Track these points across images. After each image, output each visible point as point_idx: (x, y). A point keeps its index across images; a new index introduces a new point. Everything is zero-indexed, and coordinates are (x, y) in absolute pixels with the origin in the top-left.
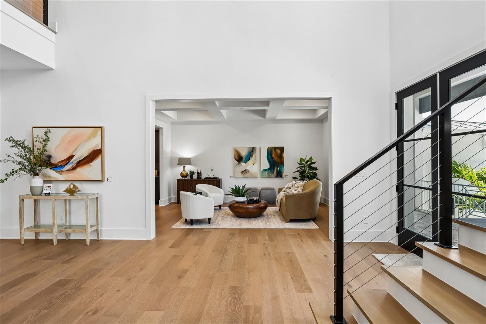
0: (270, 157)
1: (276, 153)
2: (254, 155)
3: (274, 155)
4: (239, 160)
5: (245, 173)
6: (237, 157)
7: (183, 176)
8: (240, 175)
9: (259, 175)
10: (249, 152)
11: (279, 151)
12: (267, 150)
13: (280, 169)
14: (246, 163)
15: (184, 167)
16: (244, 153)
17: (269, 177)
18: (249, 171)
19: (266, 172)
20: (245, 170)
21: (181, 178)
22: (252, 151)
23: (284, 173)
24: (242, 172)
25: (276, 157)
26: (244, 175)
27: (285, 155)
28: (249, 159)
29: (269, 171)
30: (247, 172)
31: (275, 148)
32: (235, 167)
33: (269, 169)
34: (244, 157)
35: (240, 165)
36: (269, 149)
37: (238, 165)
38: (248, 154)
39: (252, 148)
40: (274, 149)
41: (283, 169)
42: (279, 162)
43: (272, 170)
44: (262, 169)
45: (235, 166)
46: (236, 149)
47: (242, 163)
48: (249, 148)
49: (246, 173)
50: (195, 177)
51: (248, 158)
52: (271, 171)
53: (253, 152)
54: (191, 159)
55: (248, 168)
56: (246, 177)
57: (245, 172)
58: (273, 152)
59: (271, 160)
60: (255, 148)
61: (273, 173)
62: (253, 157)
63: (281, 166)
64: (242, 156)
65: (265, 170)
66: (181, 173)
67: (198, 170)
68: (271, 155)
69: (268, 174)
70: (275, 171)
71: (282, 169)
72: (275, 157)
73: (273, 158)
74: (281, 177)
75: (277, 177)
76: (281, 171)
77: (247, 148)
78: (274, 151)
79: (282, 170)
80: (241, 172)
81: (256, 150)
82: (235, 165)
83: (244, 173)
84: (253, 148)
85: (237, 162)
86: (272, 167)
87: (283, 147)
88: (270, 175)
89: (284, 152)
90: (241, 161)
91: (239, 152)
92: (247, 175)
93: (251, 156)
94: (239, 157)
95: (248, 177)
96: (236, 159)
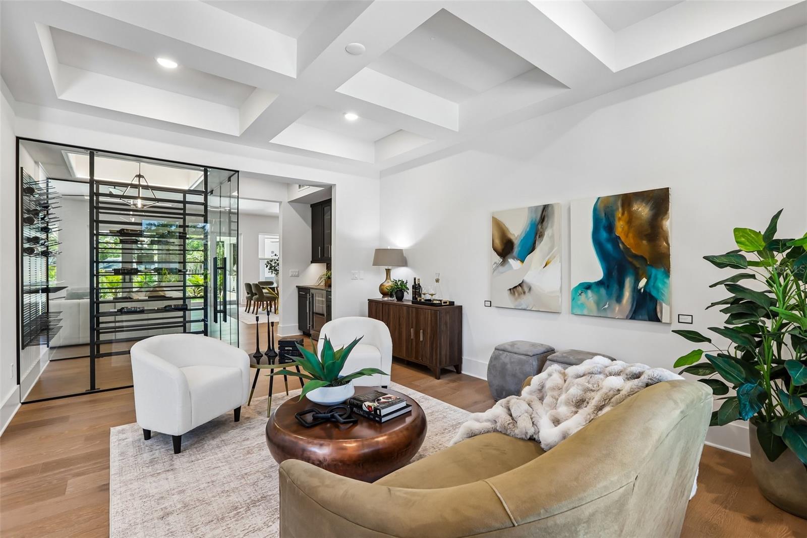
0: (604, 235)
1: (631, 219)
2: (548, 233)
3: (620, 227)
4: (503, 250)
5: (519, 295)
6: (498, 243)
7: (384, 294)
8: (507, 299)
9: (565, 302)
10: (532, 221)
11: (643, 211)
12: (595, 210)
13: (647, 283)
14: (522, 261)
15: (388, 271)
16: (517, 230)
17: (602, 312)
18: (533, 287)
19: (589, 292)
20: (520, 285)
21: (379, 296)
22: (542, 219)
23: (669, 304)
24: (513, 290)
25: (631, 235)
26: (516, 299)
27: (672, 224)
28: (533, 249)
29: (603, 291)
30: (526, 290)
31: (627, 200)
32: (494, 272)
33: (600, 283)
34: (517, 242)
35: (507, 266)
36: (601, 206)
37: (501, 269)
38: (528, 229)
39: (542, 208)
40: (623, 206)
41: (664, 283)
42: (647, 256)
43: (615, 287)
44: (575, 284)
45: (494, 270)
46: (496, 217)
47: (511, 261)
48: (530, 208)
49: (524, 293)
50: (408, 296)
51: (530, 243)
52: (609, 295)
53: (544, 223)
54: (404, 251)
55: (528, 279)
56: (524, 307)
57: (519, 289)
58: (619, 214)
59: (609, 247)
60: (550, 208)
61: (619, 299)
62: (546, 238)
63: (654, 271)
64: (512, 238)
65: (587, 287)
66: (382, 285)
67: (415, 279)
68: (610, 228)
69: (598, 304)
70: (627, 294)
71: (660, 285)
72: (627, 236)
73: (615, 241)
74: (654, 317)
75: (634, 315)
76: (654, 293)
77: (527, 210)
78: (620, 210)
79: (658, 290)
80: (510, 289)
81: (553, 213)
82: (494, 266)
83: (516, 294)
84: (545, 208)
85: (498, 259)
86: (615, 273)
87: (667, 189)
88: (606, 306)
89: (667, 209)
90: (509, 256)
91: (503, 226)
92: (526, 300)
93: (537, 237)
94: (505, 242)
95: (527, 307)
96: (495, 250)
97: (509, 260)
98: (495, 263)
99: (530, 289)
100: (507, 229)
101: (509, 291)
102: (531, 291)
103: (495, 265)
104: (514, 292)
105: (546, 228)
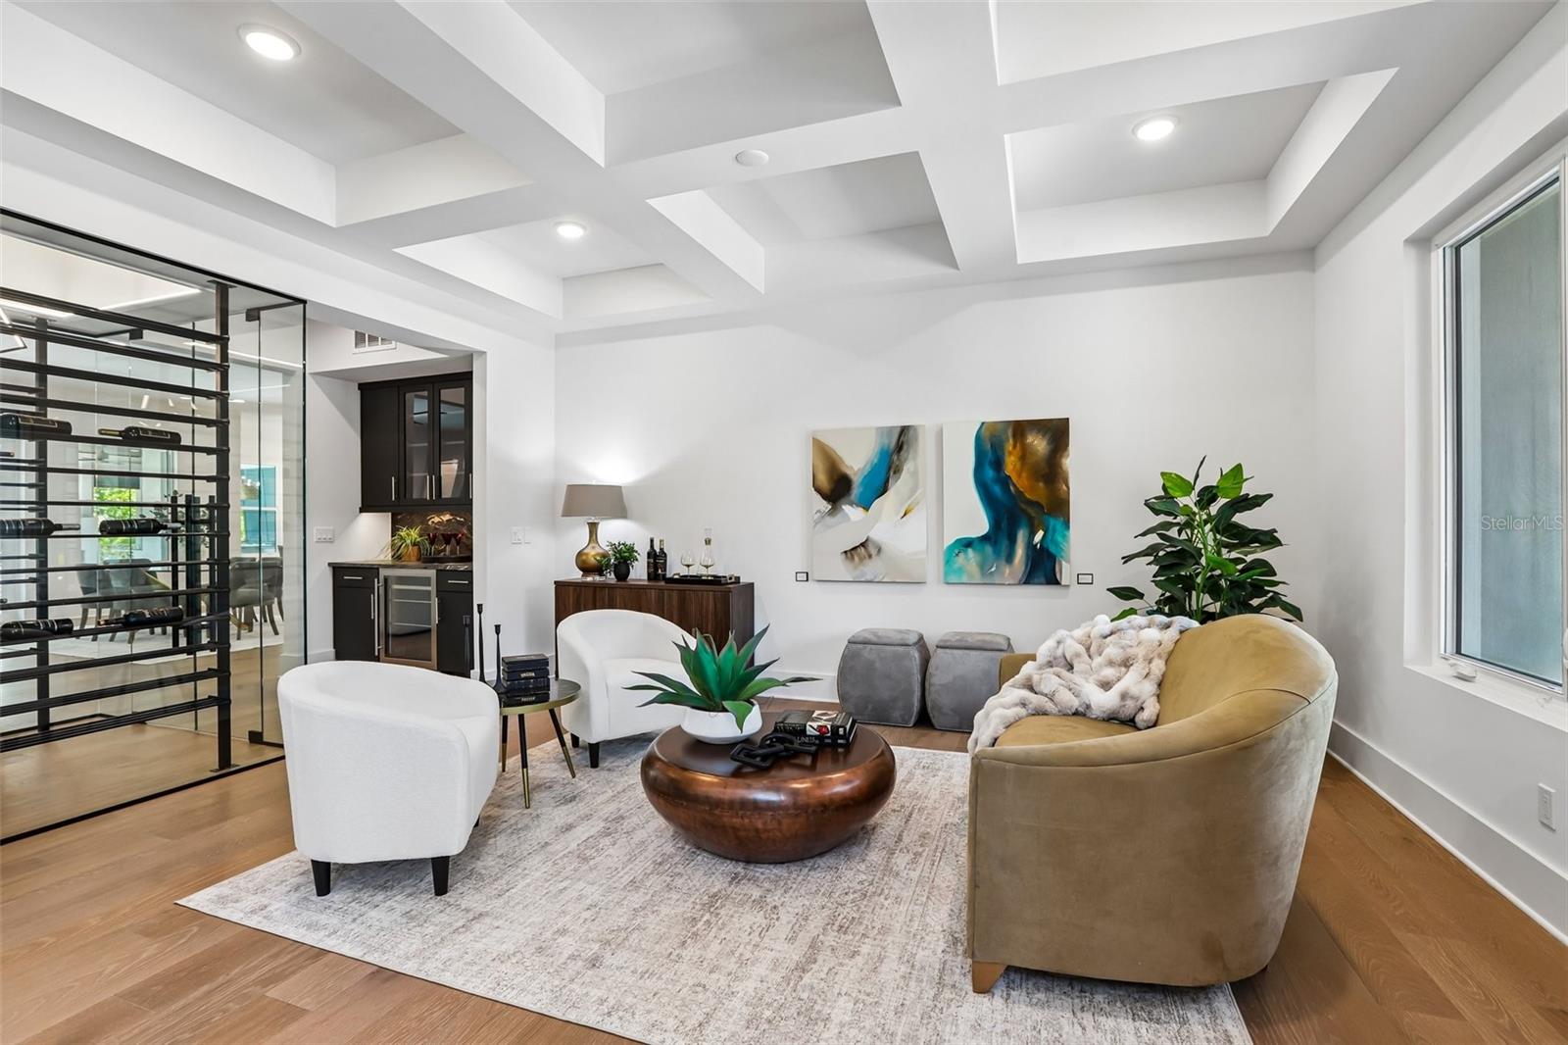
0: (990, 473)
1: (1025, 454)
2: (908, 467)
3: (1011, 464)
4: (833, 491)
5: (861, 560)
6: (823, 480)
7: (586, 569)
8: (841, 569)
9: (933, 568)
10: (882, 449)
11: (1039, 444)
12: (978, 438)
13: (1044, 536)
14: (867, 508)
15: (593, 527)
16: (857, 461)
17: (987, 578)
18: (883, 547)
19: (970, 550)
20: (863, 545)
21: (576, 575)
22: (899, 447)
23: (1068, 562)
24: (850, 553)
25: (1024, 475)
26: (855, 568)
27: (1071, 463)
28: (884, 490)
29: (989, 549)
30: (873, 551)
31: (1020, 428)
32: (815, 526)
33: (985, 538)
34: (857, 480)
35: (840, 516)
36: (985, 434)
37: (829, 520)
38: (876, 461)
39: (898, 430)
40: (1014, 436)
41: (1065, 537)
42: (1043, 502)
43: (1004, 543)
44: (949, 541)
45: (816, 523)
46: (819, 438)
47: (846, 508)
48: (881, 431)
49: (870, 556)
50: (639, 572)
51: (879, 482)
52: (997, 553)
53: (902, 453)
54: (624, 491)
55: (877, 534)
56: (868, 578)
57: (860, 551)
58: (1009, 446)
59: (997, 490)
60: (911, 432)
61: (1010, 559)
62: (904, 475)
63: (1052, 522)
64: (849, 472)
65: (968, 543)
66: (580, 554)
67: (652, 541)
68: (998, 464)
69: (983, 567)
70: (1020, 552)
71: (1059, 539)
72: (1019, 476)
73: (1005, 481)
74: (1053, 580)
75: (1029, 579)
76: (1052, 549)
77: (874, 431)
78: (1011, 441)
79: (1057, 544)
80: (845, 552)
81: (916, 439)
82: (816, 517)
83: (856, 559)
84: (904, 430)
85: (825, 506)
86: (1004, 525)
87: (1067, 420)
88: (993, 569)
89: (1067, 445)
90: (843, 500)
91: (834, 456)
92: (872, 568)
93: (892, 473)
94: (836, 478)
95: (875, 577)
96: (818, 490)
97: (843, 507)
98: (819, 511)
99: (879, 550)
100: (840, 458)
101: (844, 556)
102: (881, 554)
103: (818, 514)
104: (852, 556)
105: (906, 460)
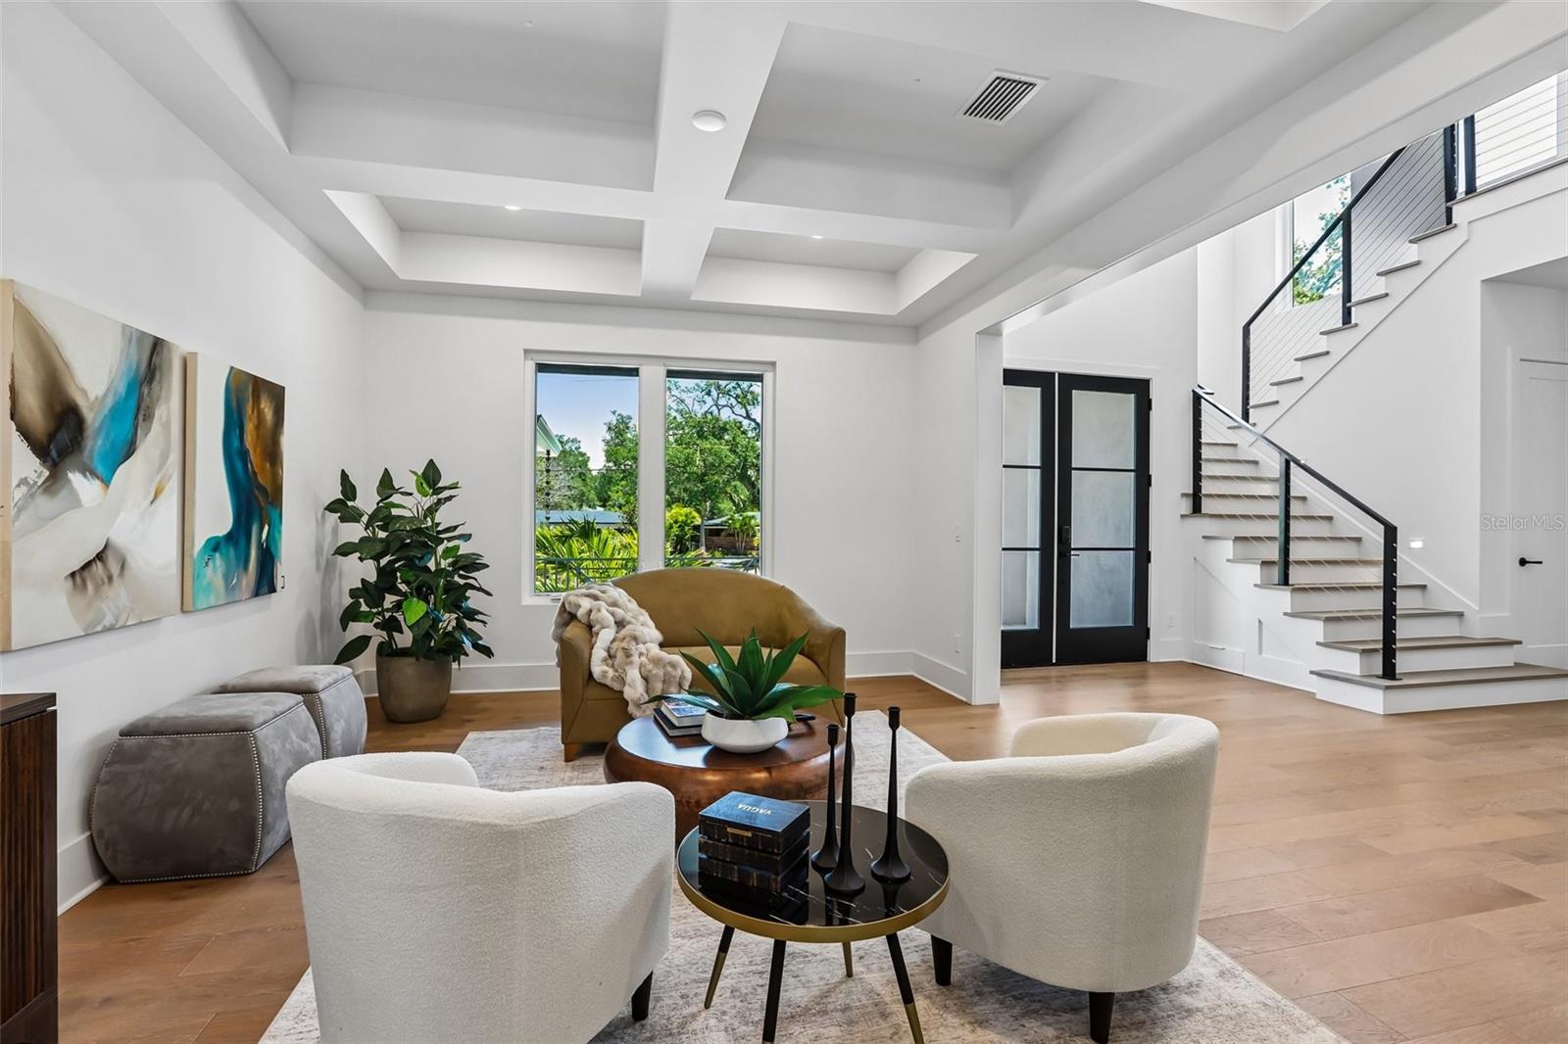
0: (236, 441)
1: (260, 421)
2: (159, 415)
3: (250, 434)
4: (52, 436)
5: (97, 588)
6: (32, 404)
8: (64, 611)
10: (129, 368)
11: (267, 412)
12: (227, 389)
13: (268, 533)
14: (106, 481)
16: (93, 376)
17: (230, 594)
18: (130, 561)
19: (218, 558)
20: (100, 557)
22: (151, 374)
23: (280, 562)
24: (79, 576)
25: (257, 451)
26: (87, 605)
28: (130, 449)
29: (232, 551)
30: (115, 569)
31: (256, 387)
32: (17, 518)
33: (230, 537)
34: (92, 417)
35: (64, 493)
36: (232, 387)
37: (44, 503)
38: (121, 387)
39: (151, 341)
40: (253, 394)
41: (279, 532)
42: (269, 488)
43: (243, 544)
44: (199, 544)
45: (19, 509)
46: (29, 307)
47: (76, 478)
48: (127, 334)
49: (110, 578)
51: (122, 434)
52: (237, 558)
53: (155, 384)
55: (120, 534)
56: (108, 621)
57: (97, 570)
58: (250, 410)
59: (240, 467)
60: (165, 352)
61: (246, 564)
62: (156, 426)
63: (273, 514)
64: (82, 401)
65: (216, 545)
68: (241, 432)
69: (228, 579)
70: (253, 554)
71: (276, 534)
72: (254, 450)
73: (246, 456)
74: (272, 588)
75: (258, 589)
76: (272, 548)
77: (119, 329)
78: (251, 402)
79: (274, 542)
80: (73, 575)
81: (170, 368)
82: (18, 494)
83: (90, 587)
84: (157, 346)
85: (27, 465)
86: (244, 517)
87: (284, 389)
88: (234, 582)
89: (283, 419)
90: (68, 461)
91: (54, 354)
92: (117, 598)
93: (141, 418)
94: (58, 409)
95: (117, 621)
96: (25, 432)
97: (70, 475)
98: (24, 482)
99: (123, 566)
100: (67, 366)
101: (70, 582)
102: (127, 573)
103: (24, 489)
104: (84, 582)
105: (158, 399)
